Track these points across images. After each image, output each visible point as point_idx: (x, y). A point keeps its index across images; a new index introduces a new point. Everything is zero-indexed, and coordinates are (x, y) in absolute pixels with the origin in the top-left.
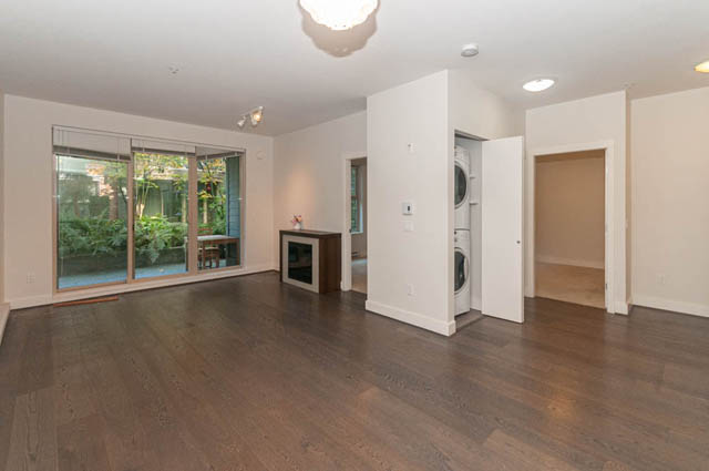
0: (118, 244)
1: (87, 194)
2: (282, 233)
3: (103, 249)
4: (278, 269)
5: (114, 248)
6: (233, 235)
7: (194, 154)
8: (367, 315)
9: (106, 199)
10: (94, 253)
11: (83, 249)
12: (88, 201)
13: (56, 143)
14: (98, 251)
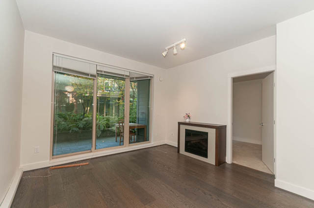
0: (82, 127)
1: (65, 102)
2: (180, 124)
3: (75, 129)
4: (177, 146)
5: (80, 128)
6: (141, 124)
7: (128, 76)
8: (276, 190)
9: (72, 104)
10: (71, 131)
11: (64, 129)
12: (65, 105)
13: (55, 64)
14: (72, 130)
